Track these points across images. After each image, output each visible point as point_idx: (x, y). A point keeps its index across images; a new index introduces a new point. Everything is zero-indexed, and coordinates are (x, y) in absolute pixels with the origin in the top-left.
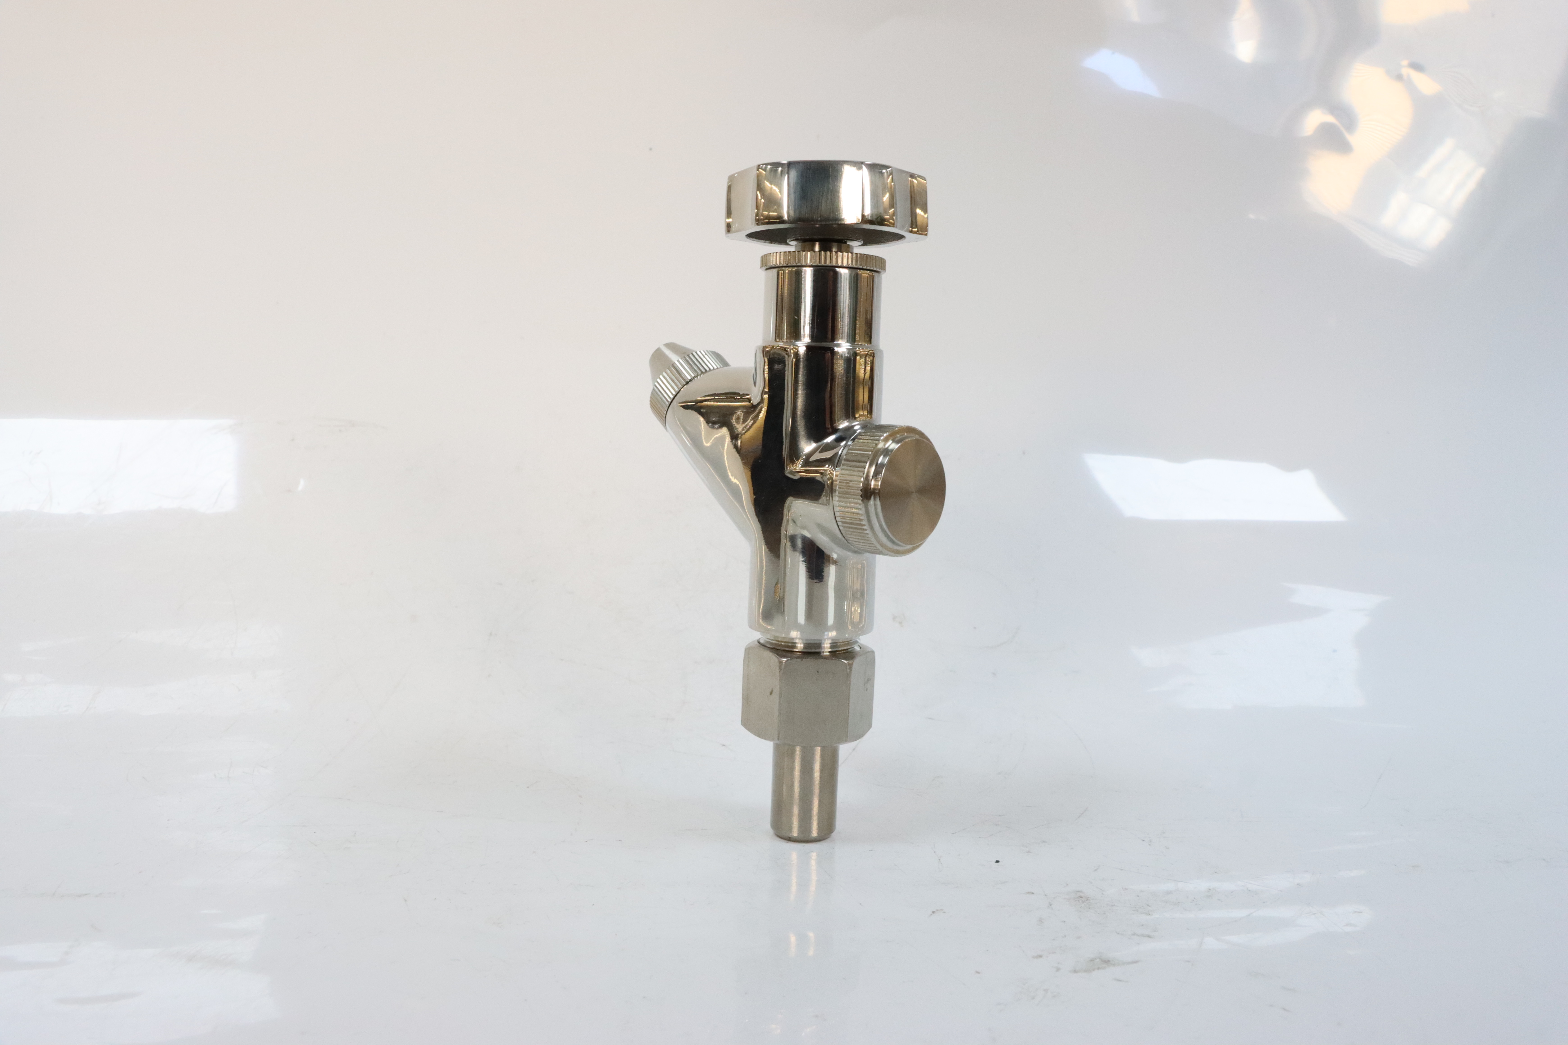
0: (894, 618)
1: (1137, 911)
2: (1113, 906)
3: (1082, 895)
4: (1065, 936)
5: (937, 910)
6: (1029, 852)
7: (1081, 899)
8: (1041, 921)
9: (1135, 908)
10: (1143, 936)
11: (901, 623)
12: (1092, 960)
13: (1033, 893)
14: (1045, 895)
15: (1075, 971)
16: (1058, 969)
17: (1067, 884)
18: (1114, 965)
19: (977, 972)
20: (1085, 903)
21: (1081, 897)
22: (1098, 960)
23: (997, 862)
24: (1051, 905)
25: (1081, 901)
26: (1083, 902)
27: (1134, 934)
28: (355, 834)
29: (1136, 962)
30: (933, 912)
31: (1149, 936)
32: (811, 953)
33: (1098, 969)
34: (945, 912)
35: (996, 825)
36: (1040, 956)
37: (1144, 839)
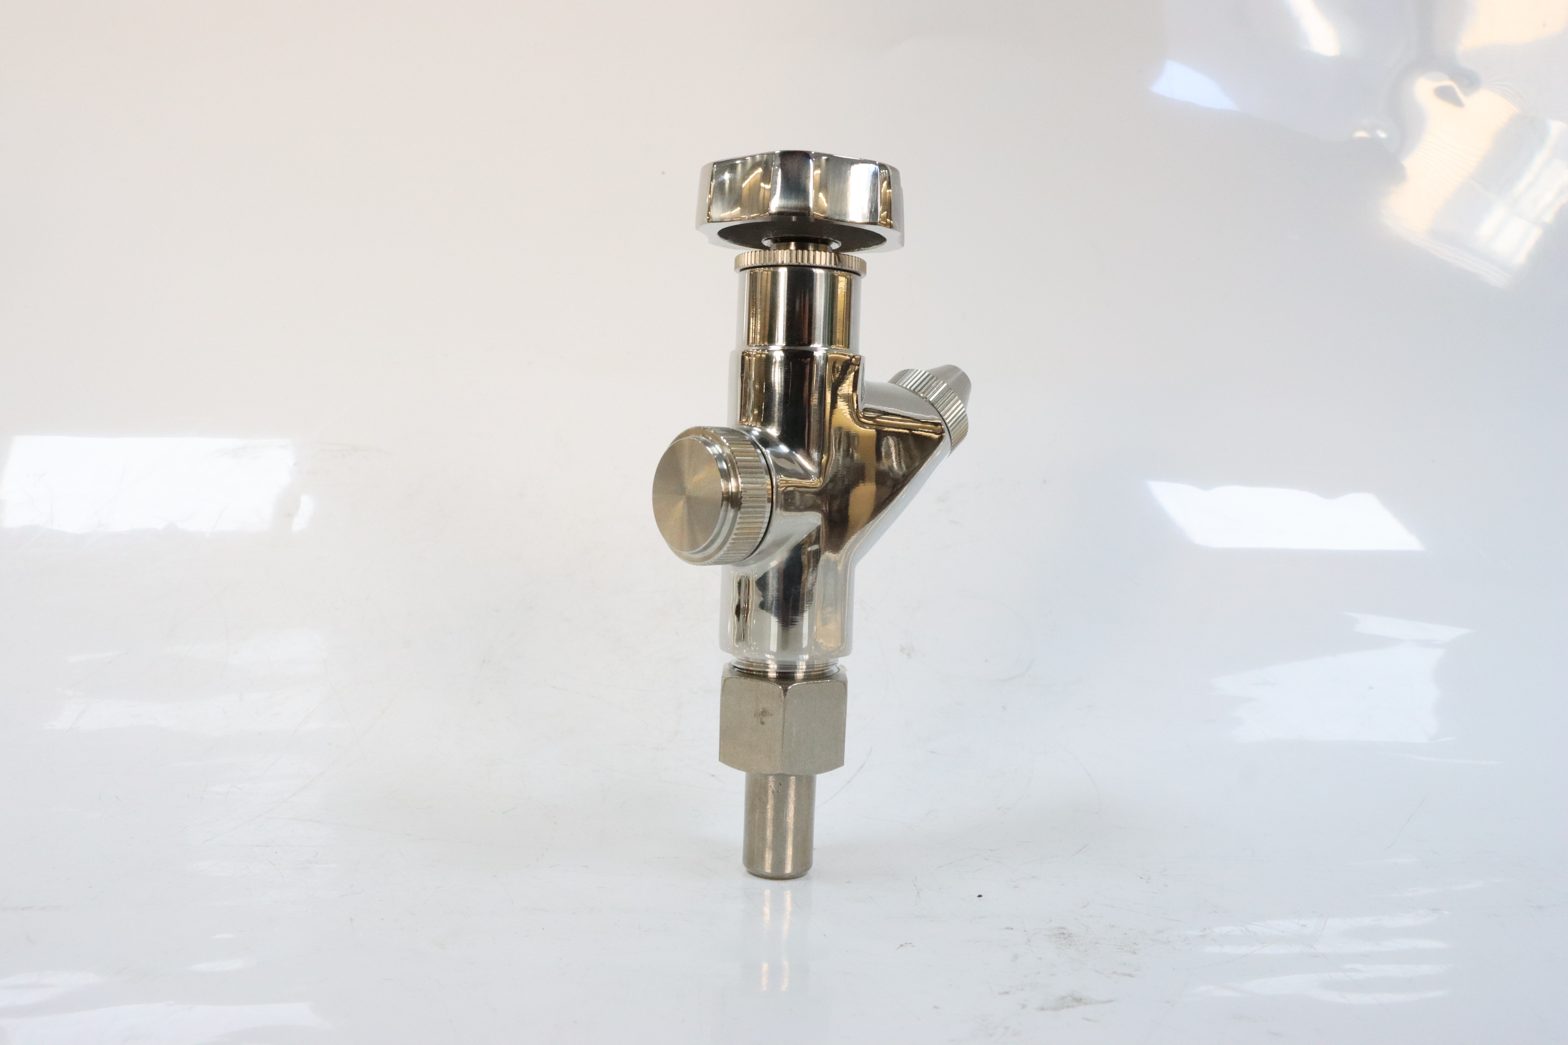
0: (902, 650)
1: (1122, 949)
2: (1096, 943)
3: (1064, 931)
4: (1039, 973)
5: (906, 943)
6: (1016, 887)
7: (1063, 935)
8: (1016, 957)
9: (1121, 946)
10: (1124, 975)
11: (909, 655)
12: (1063, 998)
13: (1012, 929)
14: (1025, 931)
15: (1042, 1009)
16: (1024, 1007)
17: (1051, 921)
18: (1086, 1004)
19: (936, 1007)
20: (1066, 940)
21: (1063, 934)
22: (1069, 998)
23: (980, 896)
24: (1029, 941)
25: (1062, 938)
26: (1065, 939)
27: (1114, 973)
28: (317, 854)
29: (1111, 1001)
30: (901, 946)
31: (1130, 975)
32: (784, 987)
33: (1068, 1007)
34: (913, 946)
35: (987, 859)
36: (1007, 993)
37: (1142, 877)
